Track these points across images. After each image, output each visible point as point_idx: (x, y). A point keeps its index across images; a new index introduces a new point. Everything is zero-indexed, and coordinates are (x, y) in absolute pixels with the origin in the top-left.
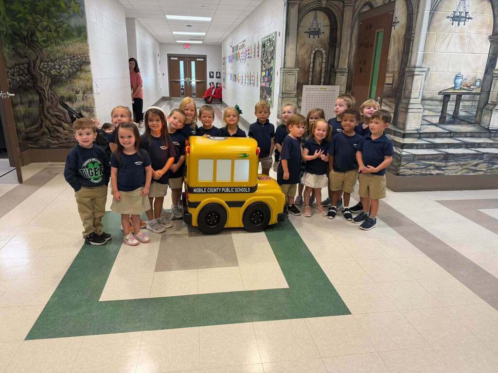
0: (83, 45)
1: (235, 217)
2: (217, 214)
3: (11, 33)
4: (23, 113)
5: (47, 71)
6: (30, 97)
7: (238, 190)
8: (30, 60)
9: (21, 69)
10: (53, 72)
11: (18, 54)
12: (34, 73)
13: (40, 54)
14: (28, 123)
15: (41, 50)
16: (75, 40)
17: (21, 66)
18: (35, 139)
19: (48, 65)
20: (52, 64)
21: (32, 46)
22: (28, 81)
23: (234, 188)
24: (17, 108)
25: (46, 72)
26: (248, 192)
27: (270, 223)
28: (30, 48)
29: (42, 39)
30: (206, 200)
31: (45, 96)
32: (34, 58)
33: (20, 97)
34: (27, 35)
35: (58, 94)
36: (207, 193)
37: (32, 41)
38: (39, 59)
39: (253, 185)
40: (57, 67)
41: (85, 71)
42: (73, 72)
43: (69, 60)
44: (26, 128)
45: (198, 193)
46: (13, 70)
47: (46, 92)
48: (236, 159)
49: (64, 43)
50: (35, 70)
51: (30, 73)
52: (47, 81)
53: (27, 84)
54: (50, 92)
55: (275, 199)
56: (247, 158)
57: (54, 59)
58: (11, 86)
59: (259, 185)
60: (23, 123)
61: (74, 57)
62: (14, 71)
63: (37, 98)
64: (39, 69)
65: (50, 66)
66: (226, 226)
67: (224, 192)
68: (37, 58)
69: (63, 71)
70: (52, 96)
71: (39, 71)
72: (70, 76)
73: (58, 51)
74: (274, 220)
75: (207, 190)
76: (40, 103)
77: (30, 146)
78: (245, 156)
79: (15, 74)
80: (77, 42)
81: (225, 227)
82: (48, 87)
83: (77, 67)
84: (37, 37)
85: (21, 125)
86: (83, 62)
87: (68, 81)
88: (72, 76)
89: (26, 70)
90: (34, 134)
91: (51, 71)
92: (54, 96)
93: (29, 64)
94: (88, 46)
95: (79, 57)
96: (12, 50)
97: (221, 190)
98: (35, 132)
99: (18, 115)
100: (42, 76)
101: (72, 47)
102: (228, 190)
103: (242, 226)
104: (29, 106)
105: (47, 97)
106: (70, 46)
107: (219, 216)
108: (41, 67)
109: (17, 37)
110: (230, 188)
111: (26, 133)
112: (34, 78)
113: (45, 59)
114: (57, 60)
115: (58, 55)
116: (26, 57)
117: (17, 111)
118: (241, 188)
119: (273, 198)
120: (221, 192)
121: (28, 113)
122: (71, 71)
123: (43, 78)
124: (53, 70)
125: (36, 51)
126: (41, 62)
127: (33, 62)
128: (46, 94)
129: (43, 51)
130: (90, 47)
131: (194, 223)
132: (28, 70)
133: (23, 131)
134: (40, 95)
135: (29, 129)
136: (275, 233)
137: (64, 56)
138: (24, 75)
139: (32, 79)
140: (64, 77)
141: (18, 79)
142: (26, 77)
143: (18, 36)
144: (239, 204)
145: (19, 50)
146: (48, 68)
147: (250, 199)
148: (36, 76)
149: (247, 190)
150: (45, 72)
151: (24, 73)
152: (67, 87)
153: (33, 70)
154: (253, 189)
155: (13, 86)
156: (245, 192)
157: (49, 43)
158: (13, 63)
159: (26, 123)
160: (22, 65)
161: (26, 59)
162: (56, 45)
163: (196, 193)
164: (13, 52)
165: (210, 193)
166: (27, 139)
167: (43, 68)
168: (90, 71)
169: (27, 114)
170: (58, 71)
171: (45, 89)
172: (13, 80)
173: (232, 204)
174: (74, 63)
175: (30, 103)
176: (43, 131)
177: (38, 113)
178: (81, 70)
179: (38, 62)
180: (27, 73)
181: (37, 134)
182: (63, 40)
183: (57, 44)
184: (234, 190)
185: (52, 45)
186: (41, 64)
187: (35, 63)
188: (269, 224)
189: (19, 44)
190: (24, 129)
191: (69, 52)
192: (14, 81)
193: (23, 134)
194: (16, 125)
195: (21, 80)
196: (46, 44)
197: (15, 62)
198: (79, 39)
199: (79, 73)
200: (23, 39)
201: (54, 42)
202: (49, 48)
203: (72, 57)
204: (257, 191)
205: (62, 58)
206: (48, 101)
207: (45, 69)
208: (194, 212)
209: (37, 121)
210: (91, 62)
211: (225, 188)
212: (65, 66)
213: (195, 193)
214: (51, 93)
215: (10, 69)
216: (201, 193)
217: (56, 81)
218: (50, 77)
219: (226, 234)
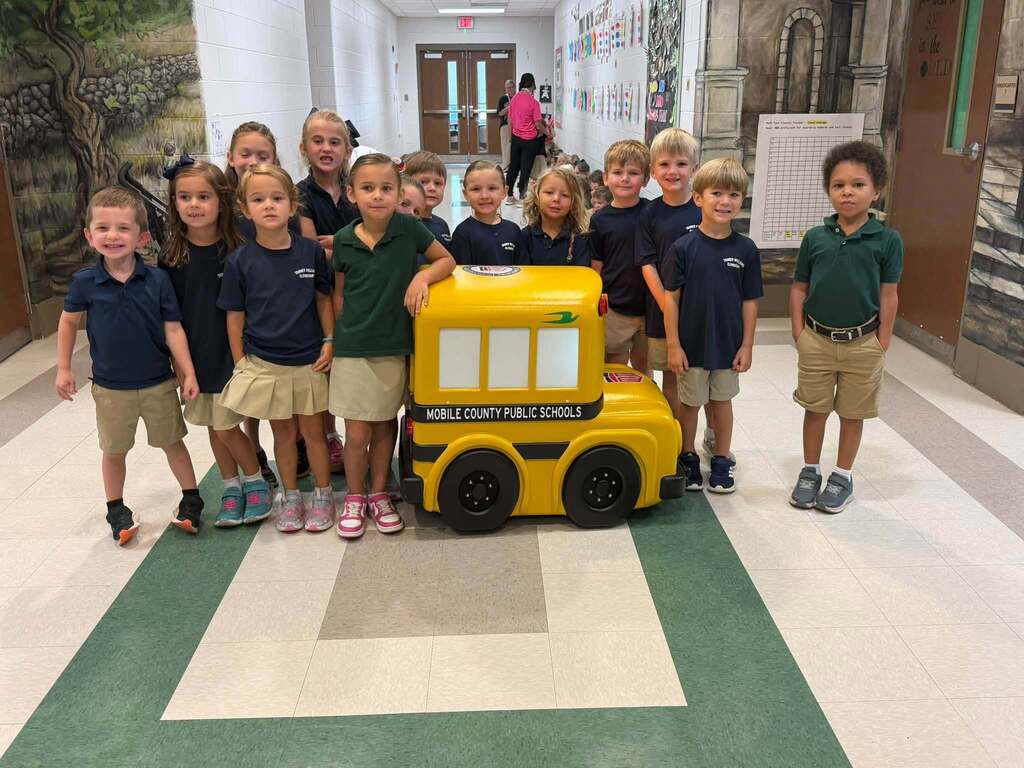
0: (181, 32)
1: (541, 487)
2: (491, 478)
3: (11, 7)
4: (39, 206)
5: (96, 99)
6: (56, 166)
7: (550, 412)
8: (54, 74)
9: (33, 97)
10: (111, 102)
11: (27, 59)
12: (64, 104)
13: (78, 59)
14: (50, 232)
15: (81, 47)
16: (162, 20)
17: (35, 88)
18: (69, 271)
19: (98, 84)
20: (108, 82)
21: (61, 39)
22: (52, 127)
23: (539, 407)
24: (25, 195)
25: (93, 101)
26: (576, 418)
27: (640, 504)
28: (56, 43)
29: (84, 19)
30: (460, 440)
31: (90, 163)
32: (65, 67)
33: (32, 164)
34: (48, 11)
35: (121, 158)
36: (463, 420)
37: (60, 25)
38: (76, 70)
39: (592, 399)
40: (119, 88)
41: (186, 97)
42: (158, 100)
43: (148, 71)
44: (46, 243)
45: (440, 421)
46: (14, 100)
47: (94, 154)
48: (541, 328)
49: (136, 27)
50: (66, 99)
51: (55, 105)
52: (96, 123)
53: (49, 134)
54: (102, 153)
55: (653, 438)
56: (573, 323)
57: (114, 68)
58: (10, 140)
59: (607, 397)
60: (38, 233)
61: (160, 61)
62: (18, 101)
63: (71, 168)
64: (77, 95)
65: (102, 88)
66: (516, 512)
67: (509, 418)
68: (72, 65)
69: (134, 99)
70: (108, 163)
71: (76, 100)
72: (150, 112)
73: (122, 49)
74: (649, 494)
75: (463, 413)
76: (79, 182)
77: (56, 287)
78: (566, 319)
79: (21, 110)
80: (166, 23)
81: (513, 514)
82: (97, 140)
83: (167, 86)
84: (72, 18)
85: (34, 236)
86: (183, 74)
87: (146, 123)
88: (155, 110)
89: (45, 100)
90: (65, 258)
91: (106, 101)
92: (113, 162)
93: (52, 83)
94: (195, 32)
95: (173, 60)
96: (12, 50)
97: (502, 413)
98: (68, 253)
99: (28, 212)
100: (83, 111)
101: (155, 36)
102: (519, 412)
103: (562, 511)
104: (54, 190)
105: (95, 164)
106: (151, 33)
107: (497, 487)
108: (81, 90)
109: (24, 18)
110: (527, 407)
111: (47, 257)
112: (65, 121)
113: (91, 69)
114: (121, 72)
115: (122, 58)
116: (47, 65)
117: (24, 203)
118: (555, 406)
119: (646, 433)
120: (502, 419)
121: (51, 205)
122: (153, 97)
123: (86, 117)
124: (111, 96)
125: (68, 48)
126: (82, 77)
127: (63, 77)
128: (94, 159)
129: (86, 49)
130: (200, 36)
131: (431, 502)
132: (51, 96)
133: (39, 250)
134: (78, 159)
135: (53, 246)
136: (653, 530)
137: (135, 61)
138: (41, 112)
139: (60, 120)
140: (136, 115)
141: (28, 123)
142: (47, 116)
143: (27, 13)
144: (554, 451)
145: (28, 49)
146: (98, 93)
147: (582, 438)
148: (70, 112)
149: (575, 412)
150: (91, 103)
151: (41, 105)
152: (144, 139)
153: (62, 98)
154: (590, 410)
155: (14, 140)
156: (569, 418)
157: (100, 28)
158: (14, 83)
159: (47, 231)
160: (37, 86)
161: (45, 71)
162: (117, 34)
163: (435, 421)
164: (16, 56)
165: (470, 420)
166: (49, 271)
167: (87, 92)
168: (199, 97)
169: (49, 207)
170: (123, 98)
171: (90, 144)
172: (14, 124)
173: (531, 451)
174: (160, 77)
175: (57, 181)
176: (87, 252)
177: (74, 205)
178: (178, 95)
179: (74, 77)
180: (47, 106)
181: (71, 259)
182: (133, 21)
183: (120, 30)
184: (537, 412)
185: (107, 35)
186: (80, 80)
187: (66, 79)
188: (636, 507)
189: (30, 34)
190: (42, 248)
191: (148, 51)
192: (18, 125)
193: (39, 259)
194: (21, 237)
195: (32, 124)
196: (92, 33)
197: (19, 79)
198: (172, 15)
199: (172, 103)
200: (39, 22)
201: (113, 27)
202: (100, 43)
203: (157, 61)
204: (602, 415)
205: (129, 67)
206: (99, 176)
207: (90, 96)
208: (430, 474)
209: (73, 227)
210: (203, 74)
211: (513, 407)
212: (139, 86)
213: (431, 421)
214: (106, 155)
215: (8, 97)
216: (446, 421)
217: (118, 124)
218: (102, 114)
219: (517, 533)
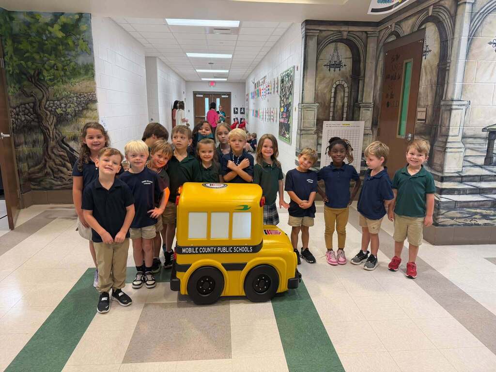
0: (90, 84)
1: (234, 282)
2: (211, 279)
3: (18, 72)
4: (27, 153)
5: (53, 110)
6: (35, 137)
7: (238, 249)
8: (36, 99)
9: (26, 108)
10: (59, 111)
11: (24, 93)
12: (39, 112)
13: (46, 93)
14: (31, 164)
15: (47, 89)
16: (82, 78)
17: (27, 105)
18: (38, 180)
19: (54, 104)
20: (58, 103)
21: (40, 86)
22: (33, 120)
23: (233, 247)
24: (20, 149)
25: (52, 110)
26: (250, 252)
27: (279, 291)
28: (37, 87)
29: (49, 77)
30: (198, 262)
31: (49, 136)
32: (40, 97)
33: (24, 136)
34: (34, 74)
35: (62, 133)
36: (199, 253)
37: (39, 80)
38: (45, 98)
39: (257, 243)
40: (63, 105)
41: (91, 110)
42: (79, 111)
43: (75, 99)
44: (29, 168)
45: (188, 253)
46: (17, 109)
47: (51, 132)
48: (234, 212)
49: (71, 81)
50: (40, 109)
51: (35, 112)
52: (52, 120)
53: (32, 123)
54: (54, 132)
55: (284, 261)
56: (249, 210)
57: (61, 97)
58: (15, 125)
59: (264, 241)
60: (26, 164)
61: (80, 95)
62: (19, 110)
63: (41, 137)
64: (45, 108)
65: (56, 105)
66: (223, 295)
67: (220, 252)
68: (43, 96)
69: (69, 110)
70: (57, 136)
71: (44, 110)
72: (75, 115)
73: (65, 90)
74: (283, 287)
75: (198, 250)
76: (45, 143)
77: (32, 187)
78: (245, 208)
79: (20, 114)
80: (84, 80)
81: (221, 296)
82: (53, 127)
83: (83, 105)
84: (44, 76)
85: (24, 166)
86: (89, 100)
87: (74, 120)
88: (77, 115)
89: (31, 110)
90: (37, 175)
91: (57, 110)
92: (59, 135)
93: (34, 103)
94: (95, 84)
95: (86, 95)
96: (18, 89)
97: (217, 250)
98: (38, 173)
99: (21, 155)
100: (47, 115)
101: (79, 85)
102: (224, 249)
103: (244, 294)
104: (33, 147)
105: (51, 136)
106: (77, 84)
107: (214, 283)
108: (47, 106)
109: (23, 76)
110: (228, 247)
111: (29, 174)
112: (39, 118)
113: (51, 97)
114: (64, 99)
115: (65, 93)
116: (32, 96)
117: (20, 151)
118: (240, 247)
119: (281, 259)
120: (216, 252)
121: (32, 153)
122: (77, 109)
123: (48, 117)
124: (59, 109)
125: (42, 89)
126: (47, 100)
127: (39, 100)
128: (51, 134)
129: (50, 89)
130: (98, 85)
131: (183, 290)
132: (34, 108)
133: (25, 172)
134: (44, 134)
135: (32, 169)
136: (285, 303)
137: (70, 95)
138: (29, 114)
139: (37, 118)
140: (69, 116)
141: (23, 119)
142: (32, 116)
143: (25, 74)
144: (240, 267)
145: (25, 89)
146: (54, 107)
147: (253, 261)
148: (42, 115)
149: (249, 250)
150: (51, 111)
151: (30, 112)
152: (73, 126)
153: (38, 109)
154: (256, 249)
155: (17, 126)
156: (247, 252)
157: (56, 81)
158: (18, 102)
159: (30, 163)
160: (28, 104)
161: (32, 98)
162: (63, 84)
163: (186, 253)
164: (19, 92)
165: (202, 253)
166: (30, 180)
167: (49, 106)
168: (96, 110)
169: (31, 153)
170: (64, 109)
171: (49, 128)
172: (17, 119)
173: (230, 267)
174: (80, 101)
175: (35, 143)
176: (47, 172)
177: (42, 153)
178: (87, 109)
179: (44, 101)
180: (32, 112)
181: (40, 175)
182: (69, 79)
183: (64, 82)
184: (233, 249)
185: (59, 84)
186: (46, 102)
187: (40, 101)
188: (277, 292)
189: (26, 83)
190: (27, 170)
191: (76, 91)
192: (19, 120)
193: (25, 175)
194: (18, 166)
195: (26, 119)
196: (53, 82)
197: (21, 101)
198: (86, 77)
199: (85, 112)
200: (30, 78)
201: (61, 80)
202: (55, 87)
203: (79, 95)
204: (262, 250)
205: (67, 97)
206: (53, 141)
207: (50, 109)
208: (183, 277)
209: (41, 162)
210: (98, 101)
211: (222, 247)
212: (71, 105)
213: (184, 253)
214: (56, 133)
215: (15, 108)
216: (191, 253)
217: (61, 120)
218: (55, 116)
219: (223, 305)
